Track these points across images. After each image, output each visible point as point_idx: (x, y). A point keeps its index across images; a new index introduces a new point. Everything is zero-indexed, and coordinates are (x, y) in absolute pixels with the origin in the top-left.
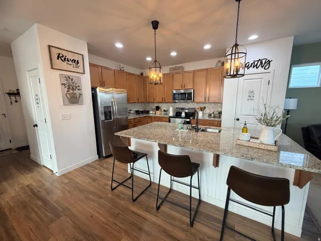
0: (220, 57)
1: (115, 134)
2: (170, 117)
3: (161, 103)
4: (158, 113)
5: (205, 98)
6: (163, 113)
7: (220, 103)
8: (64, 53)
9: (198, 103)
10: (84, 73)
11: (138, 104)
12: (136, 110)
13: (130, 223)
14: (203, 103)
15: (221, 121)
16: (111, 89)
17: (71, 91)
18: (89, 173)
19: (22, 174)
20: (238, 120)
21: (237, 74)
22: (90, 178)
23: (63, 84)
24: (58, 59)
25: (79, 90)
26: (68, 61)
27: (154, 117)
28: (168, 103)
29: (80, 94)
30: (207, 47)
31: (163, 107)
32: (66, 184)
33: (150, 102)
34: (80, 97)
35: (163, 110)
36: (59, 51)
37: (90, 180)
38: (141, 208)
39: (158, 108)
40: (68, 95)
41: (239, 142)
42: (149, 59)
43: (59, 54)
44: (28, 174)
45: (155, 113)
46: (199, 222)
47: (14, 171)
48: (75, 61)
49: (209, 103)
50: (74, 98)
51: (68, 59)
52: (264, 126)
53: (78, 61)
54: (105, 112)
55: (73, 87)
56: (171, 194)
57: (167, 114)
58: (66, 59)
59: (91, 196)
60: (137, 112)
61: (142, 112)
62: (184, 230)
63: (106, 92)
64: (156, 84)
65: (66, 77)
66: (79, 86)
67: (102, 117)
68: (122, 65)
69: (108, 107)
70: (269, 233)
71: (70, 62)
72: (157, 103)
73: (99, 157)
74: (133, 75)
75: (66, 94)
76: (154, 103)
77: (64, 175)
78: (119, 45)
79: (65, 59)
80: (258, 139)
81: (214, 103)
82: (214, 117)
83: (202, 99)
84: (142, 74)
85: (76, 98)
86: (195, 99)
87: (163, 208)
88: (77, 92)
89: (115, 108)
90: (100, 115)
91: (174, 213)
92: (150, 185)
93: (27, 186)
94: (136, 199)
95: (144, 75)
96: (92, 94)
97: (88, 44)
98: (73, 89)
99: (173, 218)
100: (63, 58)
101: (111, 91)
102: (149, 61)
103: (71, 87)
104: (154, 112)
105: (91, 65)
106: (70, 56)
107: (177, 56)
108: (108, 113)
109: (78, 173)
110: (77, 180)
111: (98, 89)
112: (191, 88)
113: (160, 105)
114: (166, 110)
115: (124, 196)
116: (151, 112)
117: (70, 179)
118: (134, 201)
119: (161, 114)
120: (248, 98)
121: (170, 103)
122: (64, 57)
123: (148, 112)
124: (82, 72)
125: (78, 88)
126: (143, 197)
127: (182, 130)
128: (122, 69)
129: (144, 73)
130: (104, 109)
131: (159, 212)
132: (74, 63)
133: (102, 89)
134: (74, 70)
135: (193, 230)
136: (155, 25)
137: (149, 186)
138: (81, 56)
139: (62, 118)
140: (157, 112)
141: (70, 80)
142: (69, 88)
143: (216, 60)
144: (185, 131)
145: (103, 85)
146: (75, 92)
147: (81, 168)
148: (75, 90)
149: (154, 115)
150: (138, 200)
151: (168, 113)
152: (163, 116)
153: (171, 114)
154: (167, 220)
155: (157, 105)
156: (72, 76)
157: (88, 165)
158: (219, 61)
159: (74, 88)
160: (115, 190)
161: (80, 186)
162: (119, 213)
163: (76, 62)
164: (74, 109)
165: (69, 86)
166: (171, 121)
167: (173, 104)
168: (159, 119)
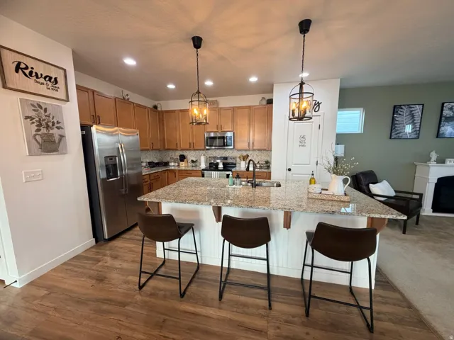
0: (264, 92)
1: (139, 199)
2: (203, 170)
3: (187, 150)
4: (183, 166)
5: (249, 143)
6: (190, 164)
7: (268, 149)
8: (30, 63)
9: (239, 150)
10: (67, 100)
11: (151, 153)
12: (148, 161)
13: (189, 329)
14: (246, 150)
15: (270, 173)
16: (116, 128)
17: (44, 131)
18: (85, 271)
20: (290, 170)
21: (304, 117)
22: (90, 277)
23: (27, 118)
24: (17, 71)
25: (58, 128)
26: (37, 77)
27: (179, 170)
28: (197, 150)
29: (62, 136)
30: (253, 79)
31: (191, 156)
32: (43, 297)
33: (169, 149)
34: (60, 140)
35: (190, 161)
36: (20, 58)
37: (94, 282)
38: (196, 303)
39: (182, 158)
40: (38, 137)
41: (310, 196)
42: (171, 86)
43: (19, 63)
45: (178, 166)
46: (277, 302)
48: (51, 78)
49: (254, 150)
50: (49, 143)
51: (36, 73)
52: (334, 175)
53: (56, 79)
54: (106, 166)
55: (47, 124)
56: (231, 275)
57: (196, 166)
58: (34, 74)
59: (105, 307)
60: (151, 165)
61: (158, 165)
62: (262, 316)
63: (108, 133)
64: (199, 124)
65: (33, 105)
66: (58, 122)
67: (101, 174)
68: (126, 92)
69: (111, 158)
70: (348, 292)
71: (42, 80)
72: (182, 150)
73: (97, 241)
74: (144, 107)
75: (35, 135)
76: (176, 150)
77: (32, 284)
78: (130, 62)
79: (31, 73)
80: (327, 190)
81: (259, 150)
82: (261, 167)
83: (245, 145)
84: (155, 107)
85: (55, 141)
86: (236, 145)
87: (226, 296)
88: (55, 131)
89: (124, 158)
90: (98, 170)
91: (243, 299)
92: (198, 268)
94: (184, 292)
95: (159, 109)
96: (83, 136)
97: (74, 52)
98: (48, 127)
99: (245, 305)
100: (27, 72)
101: (116, 131)
102: (172, 89)
103: (44, 123)
104: (177, 164)
105: (79, 88)
106: (40, 69)
107: (214, 86)
108: (112, 167)
109: (62, 275)
110: (66, 286)
111: (94, 129)
112: (230, 130)
113: (185, 153)
114: (194, 160)
115: (162, 293)
116: (173, 164)
117: (48, 288)
118: (182, 295)
119: (188, 166)
120: (299, 143)
121: (200, 150)
122: (30, 69)
123: (166, 164)
124: (64, 98)
125: (56, 125)
126: (193, 286)
127: (234, 186)
128: (127, 98)
129: (159, 106)
130: (105, 161)
131: (223, 303)
132: (48, 82)
133: (101, 128)
134: (50, 93)
135: (273, 313)
136: (197, 42)
137: (197, 271)
138: (62, 72)
139: (26, 178)
140: (181, 163)
141: (42, 111)
142: (40, 125)
143: (260, 97)
144: (238, 187)
145: (97, 120)
146: (51, 132)
147: (65, 264)
148: (52, 129)
149: (177, 168)
150: (187, 293)
151: (198, 164)
152: (190, 169)
153: (203, 166)
154: (238, 310)
155: (181, 153)
156: (45, 103)
157: (77, 258)
158: (263, 98)
159: (50, 124)
160: (144, 288)
161: (75, 295)
162: (164, 320)
163: (53, 80)
164: (49, 162)
165: (39, 121)
166: (205, 175)
167: (204, 152)
168: (187, 173)
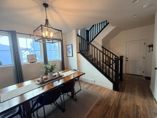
19: (139, 95)
44: (142, 98)
47: (137, 90)
93: (137, 106)
